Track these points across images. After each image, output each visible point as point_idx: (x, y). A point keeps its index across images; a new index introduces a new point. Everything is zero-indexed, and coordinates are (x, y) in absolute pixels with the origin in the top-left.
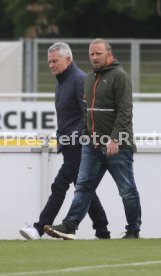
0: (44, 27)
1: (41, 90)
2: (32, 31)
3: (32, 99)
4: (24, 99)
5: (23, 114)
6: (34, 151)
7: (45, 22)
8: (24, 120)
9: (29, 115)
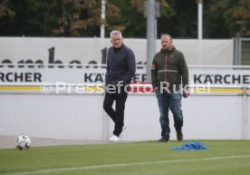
0: (244, 32)
1: (242, 64)
2: (238, 34)
3: (238, 69)
4: (234, 69)
5: (233, 76)
6: (239, 95)
7: (245, 29)
8: (234, 79)
9: (236, 77)
